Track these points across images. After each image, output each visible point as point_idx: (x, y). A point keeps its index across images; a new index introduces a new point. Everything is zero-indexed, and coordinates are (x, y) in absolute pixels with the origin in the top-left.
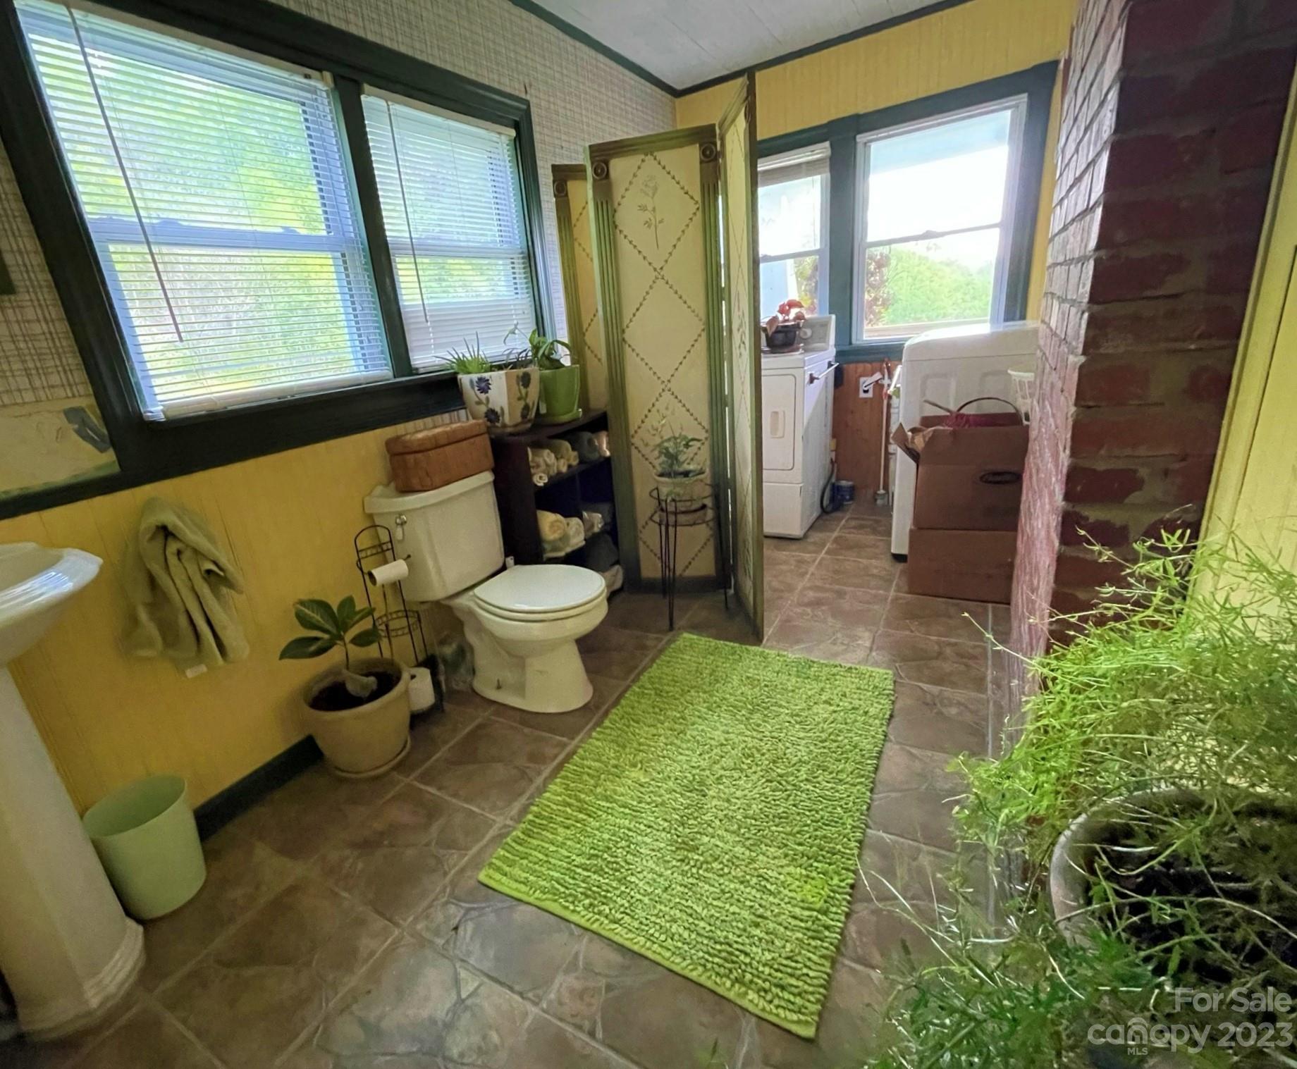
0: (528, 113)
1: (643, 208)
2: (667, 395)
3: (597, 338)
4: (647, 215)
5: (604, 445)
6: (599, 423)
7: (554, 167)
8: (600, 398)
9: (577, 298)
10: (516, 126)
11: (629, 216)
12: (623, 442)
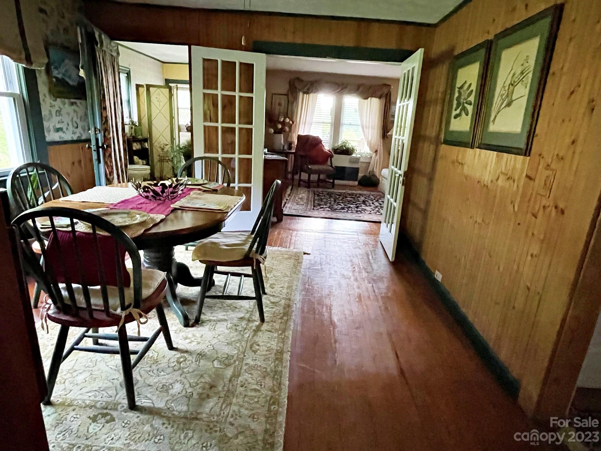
0: (130, 71)
1: (157, 98)
2: (161, 136)
3: (145, 121)
4: (157, 100)
5: (146, 145)
6: (146, 140)
7: (136, 84)
8: (146, 135)
9: (140, 111)
10: (127, 74)
11: (153, 98)
12: (151, 145)
